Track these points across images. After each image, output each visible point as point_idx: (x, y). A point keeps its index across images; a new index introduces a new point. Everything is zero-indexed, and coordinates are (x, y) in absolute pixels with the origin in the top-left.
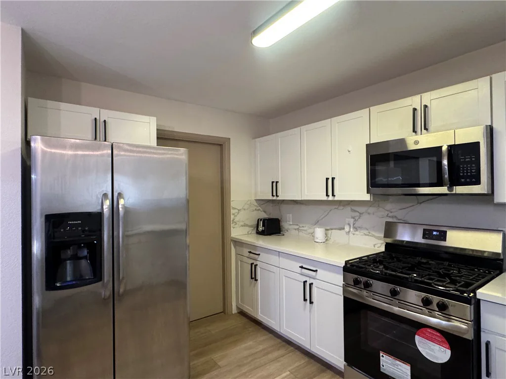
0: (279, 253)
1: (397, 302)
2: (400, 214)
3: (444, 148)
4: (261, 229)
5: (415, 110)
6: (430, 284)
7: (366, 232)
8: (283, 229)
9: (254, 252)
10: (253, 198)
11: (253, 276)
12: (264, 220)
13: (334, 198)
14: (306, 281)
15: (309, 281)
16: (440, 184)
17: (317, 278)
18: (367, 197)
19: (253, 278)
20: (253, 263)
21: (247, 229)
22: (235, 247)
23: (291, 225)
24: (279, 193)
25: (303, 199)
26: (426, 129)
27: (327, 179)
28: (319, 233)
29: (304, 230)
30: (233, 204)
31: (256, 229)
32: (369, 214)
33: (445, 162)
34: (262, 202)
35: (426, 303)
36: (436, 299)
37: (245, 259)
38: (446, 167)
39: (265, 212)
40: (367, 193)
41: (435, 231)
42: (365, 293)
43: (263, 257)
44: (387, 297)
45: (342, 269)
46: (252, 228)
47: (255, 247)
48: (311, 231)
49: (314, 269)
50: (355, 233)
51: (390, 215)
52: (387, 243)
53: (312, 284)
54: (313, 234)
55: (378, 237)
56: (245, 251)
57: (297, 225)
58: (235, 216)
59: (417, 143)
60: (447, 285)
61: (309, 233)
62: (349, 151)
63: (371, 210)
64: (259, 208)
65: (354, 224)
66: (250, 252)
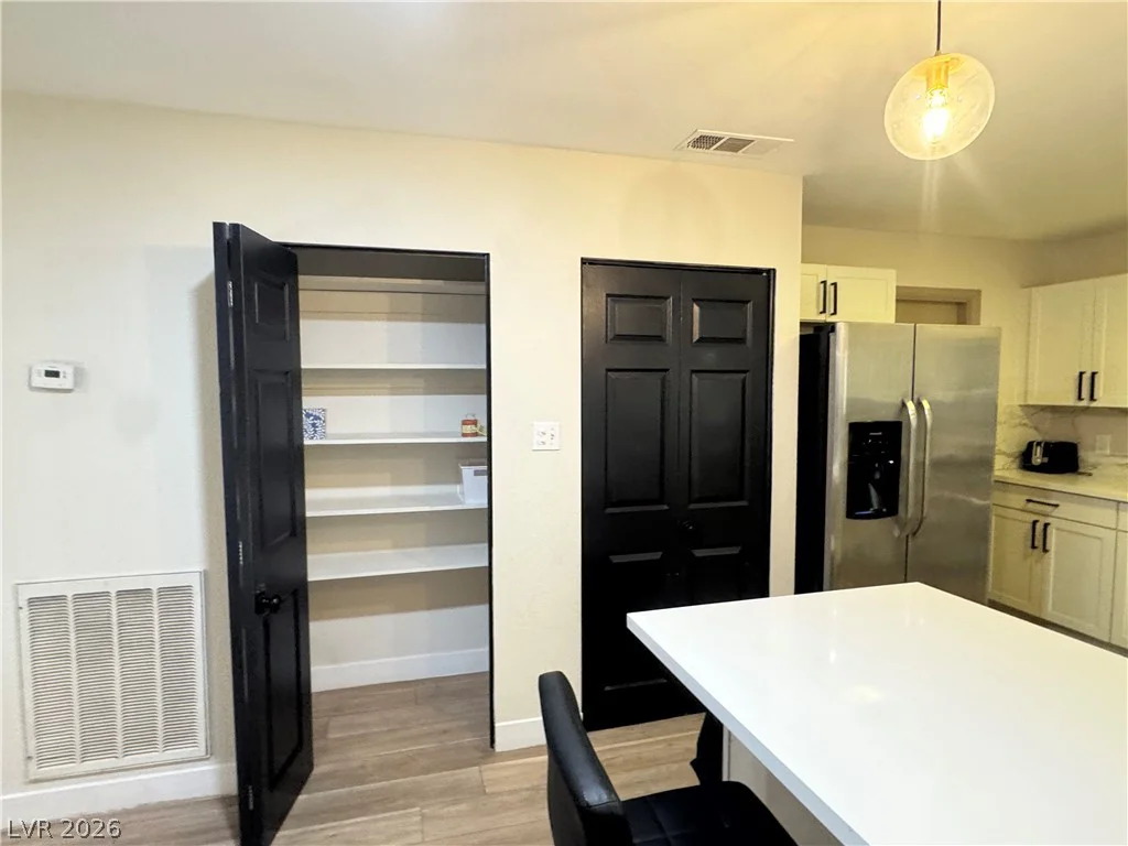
0: (1119, 504)
4: (1038, 460)
10: (1018, 403)
11: (1038, 544)
19: (1037, 548)
20: (1039, 521)
23: (1107, 455)
24: (1101, 394)
31: (1022, 460)
34: (1032, 410)
43: (1070, 510)
46: (1012, 459)
47: (1045, 491)
56: (1016, 500)
64: (1026, 421)
66: (1029, 501)
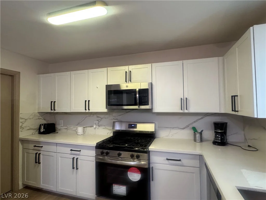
0: (57, 144)
1: (120, 158)
2: (119, 118)
3: (137, 90)
4: (42, 130)
5: (126, 72)
6: (133, 148)
7: (104, 127)
8: (57, 129)
9: (38, 145)
10: (37, 112)
11: (37, 161)
12: (45, 125)
13: (89, 111)
14: (74, 158)
15: (76, 157)
16: (135, 104)
17: (81, 155)
18: (106, 110)
19: (37, 162)
20: (37, 153)
21: (32, 131)
22: (22, 144)
23: (62, 126)
24: (56, 108)
25: (71, 112)
26: (130, 81)
27: (86, 101)
28: (80, 130)
29: (70, 129)
30: (20, 116)
31: (38, 131)
32: (105, 118)
33: (138, 96)
34: (43, 114)
35: (132, 156)
36: (135, 154)
37: (31, 151)
38: (138, 98)
39: (45, 120)
40: (106, 108)
41: (133, 124)
42: (106, 158)
43: (45, 148)
44: (116, 157)
45: (95, 147)
46: (35, 131)
47: (39, 142)
48: (75, 129)
49: (79, 150)
50: (99, 128)
51: (115, 118)
52: (113, 132)
53: (78, 158)
54: (76, 131)
55: (110, 129)
56: (31, 146)
57: (67, 126)
58: (23, 124)
59: (127, 86)
60: (139, 147)
61: (74, 130)
62: (97, 88)
63: (107, 116)
64: (41, 117)
65: (98, 124)
66: (35, 146)
